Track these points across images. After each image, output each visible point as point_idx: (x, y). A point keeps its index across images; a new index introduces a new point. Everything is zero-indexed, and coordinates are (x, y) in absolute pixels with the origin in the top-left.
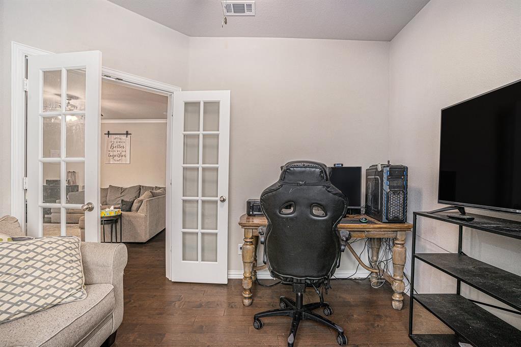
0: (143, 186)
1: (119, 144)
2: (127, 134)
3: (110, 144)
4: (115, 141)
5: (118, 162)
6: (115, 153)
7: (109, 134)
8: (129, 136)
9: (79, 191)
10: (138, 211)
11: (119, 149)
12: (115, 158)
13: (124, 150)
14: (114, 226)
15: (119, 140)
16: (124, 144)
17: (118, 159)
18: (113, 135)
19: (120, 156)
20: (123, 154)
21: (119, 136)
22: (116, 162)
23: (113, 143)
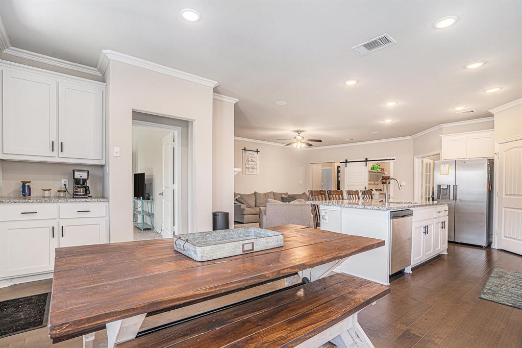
1: (252, 159)
3: (246, 159)
5: (252, 173)
6: (250, 166)
8: (258, 153)
11: (252, 163)
12: (250, 170)
13: (255, 164)
15: (252, 156)
18: (248, 151)
19: (253, 168)
20: (255, 167)
21: (252, 152)
22: (250, 173)
23: (248, 157)
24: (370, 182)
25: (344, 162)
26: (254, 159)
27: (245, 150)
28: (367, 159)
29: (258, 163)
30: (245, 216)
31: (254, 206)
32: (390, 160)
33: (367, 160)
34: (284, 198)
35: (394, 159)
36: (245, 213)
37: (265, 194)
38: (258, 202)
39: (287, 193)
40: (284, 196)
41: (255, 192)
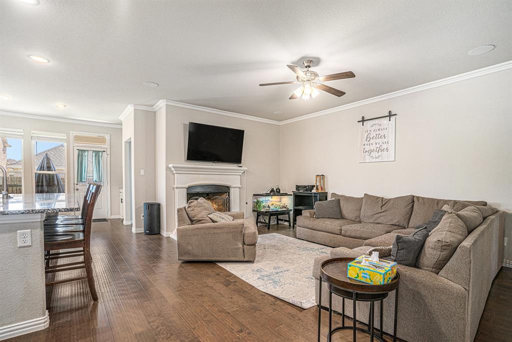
0: (418, 197)
1: (378, 132)
2: (390, 115)
3: (366, 135)
4: (372, 129)
5: (377, 160)
6: (373, 147)
7: (363, 120)
8: (393, 118)
9: (328, 200)
10: (442, 272)
11: (378, 141)
12: (373, 154)
13: (386, 140)
14: (377, 304)
15: (378, 127)
16: (385, 132)
17: (377, 155)
18: (370, 122)
19: (380, 150)
20: (385, 146)
21: (378, 121)
22: (374, 160)
23: (369, 132)
26: (382, 133)
29: (391, 138)
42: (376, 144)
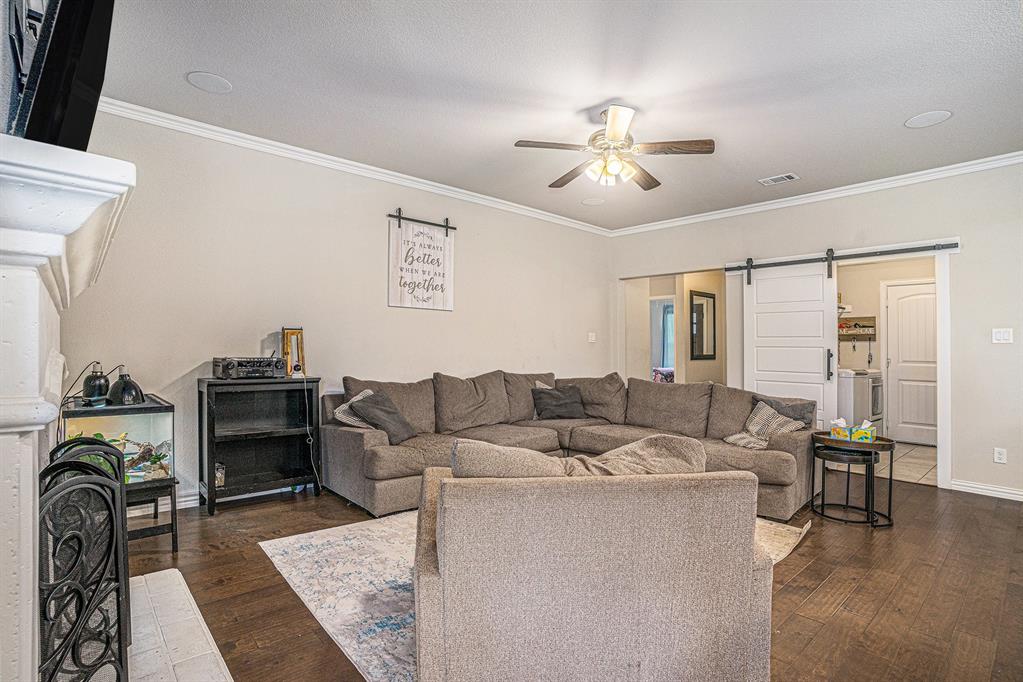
1: (427, 251)
2: (447, 226)
3: (405, 249)
4: (419, 240)
5: (425, 305)
6: (419, 278)
7: (401, 217)
8: (451, 233)
11: (428, 267)
12: (419, 292)
13: (439, 270)
15: (427, 242)
16: (439, 254)
17: (426, 295)
18: (411, 224)
19: (430, 286)
20: (438, 281)
21: (426, 229)
22: (420, 305)
23: (411, 245)
24: (844, 331)
25: (740, 268)
26: (435, 254)
27: (399, 216)
28: (830, 251)
29: (449, 267)
30: (379, 485)
31: (432, 430)
32: (934, 248)
33: (830, 257)
34: (542, 391)
35: (955, 245)
36: (381, 473)
37: (473, 380)
38: (447, 413)
39: (552, 375)
40: (540, 385)
41: (436, 375)
42: (424, 272)
